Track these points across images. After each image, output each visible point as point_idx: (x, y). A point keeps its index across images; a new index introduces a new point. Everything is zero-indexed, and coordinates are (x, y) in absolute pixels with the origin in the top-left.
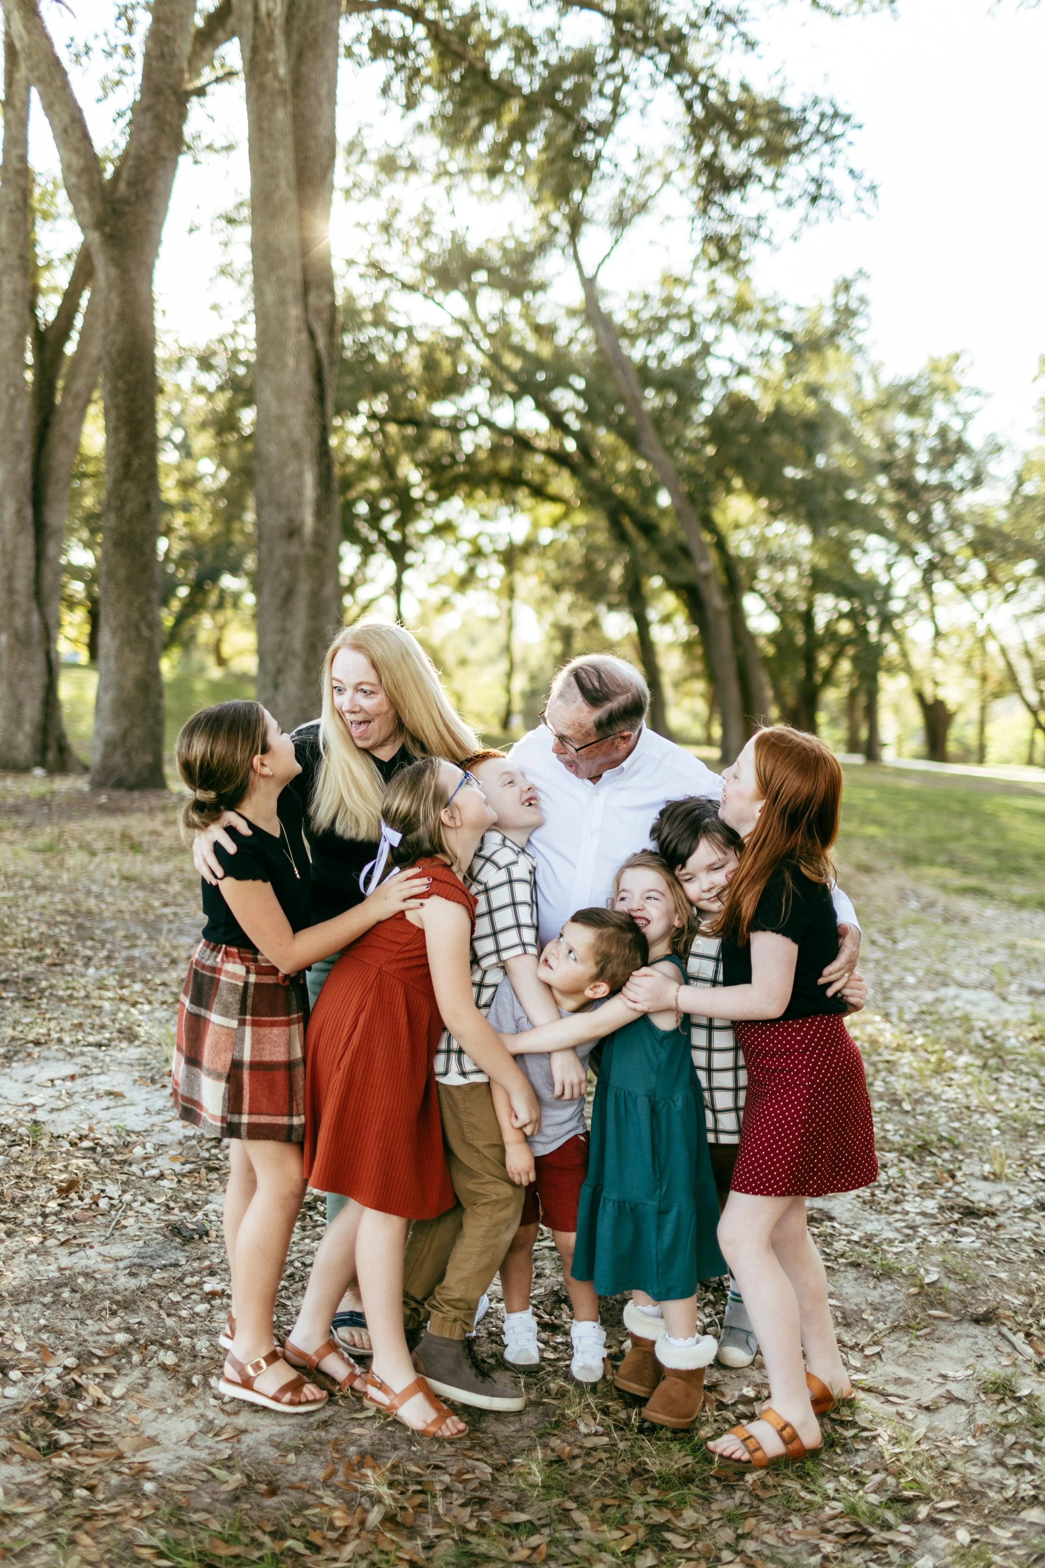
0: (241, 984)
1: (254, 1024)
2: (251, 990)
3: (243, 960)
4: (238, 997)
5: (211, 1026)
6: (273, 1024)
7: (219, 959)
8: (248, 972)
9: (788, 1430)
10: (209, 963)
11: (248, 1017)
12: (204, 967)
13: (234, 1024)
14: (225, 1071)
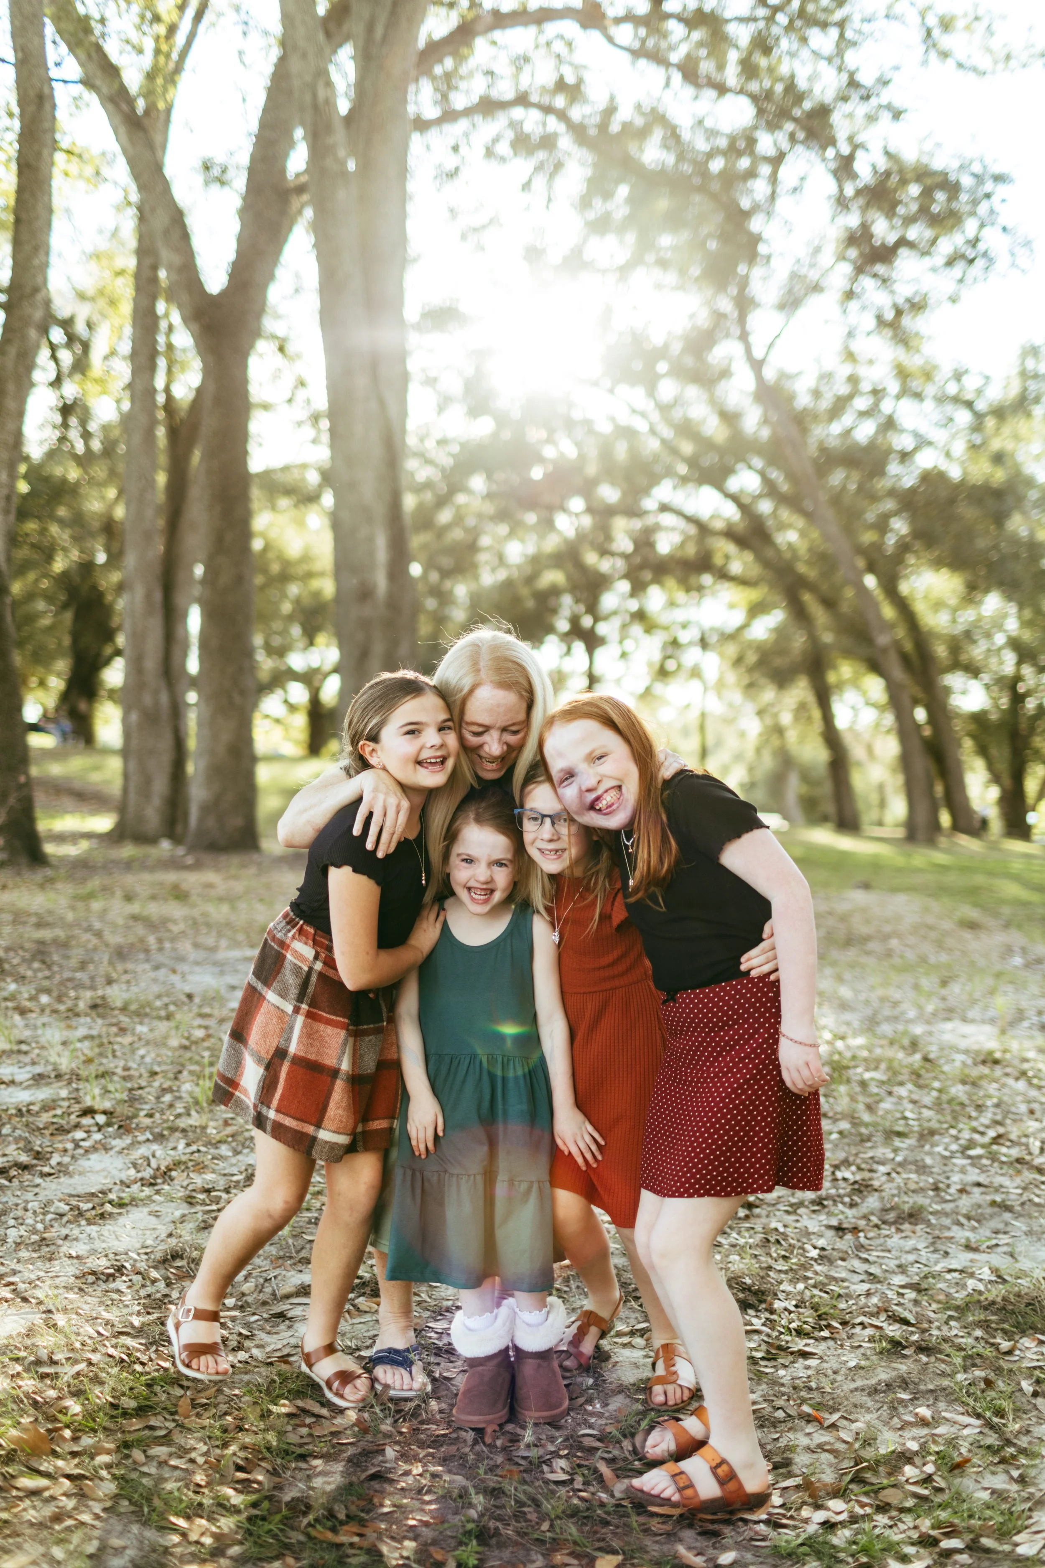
0: (306, 969)
1: (309, 1015)
2: (314, 978)
3: (315, 943)
4: (299, 981)
5: (265, 1004)
6: (329, 1022)
7: (290, 935)
8: (316, 958)
9: (724, 1467)
10: (279, 935)
11: (304, 1007)
12: (274, 938)
13: (289, 1009)
14: (267, 1057)
